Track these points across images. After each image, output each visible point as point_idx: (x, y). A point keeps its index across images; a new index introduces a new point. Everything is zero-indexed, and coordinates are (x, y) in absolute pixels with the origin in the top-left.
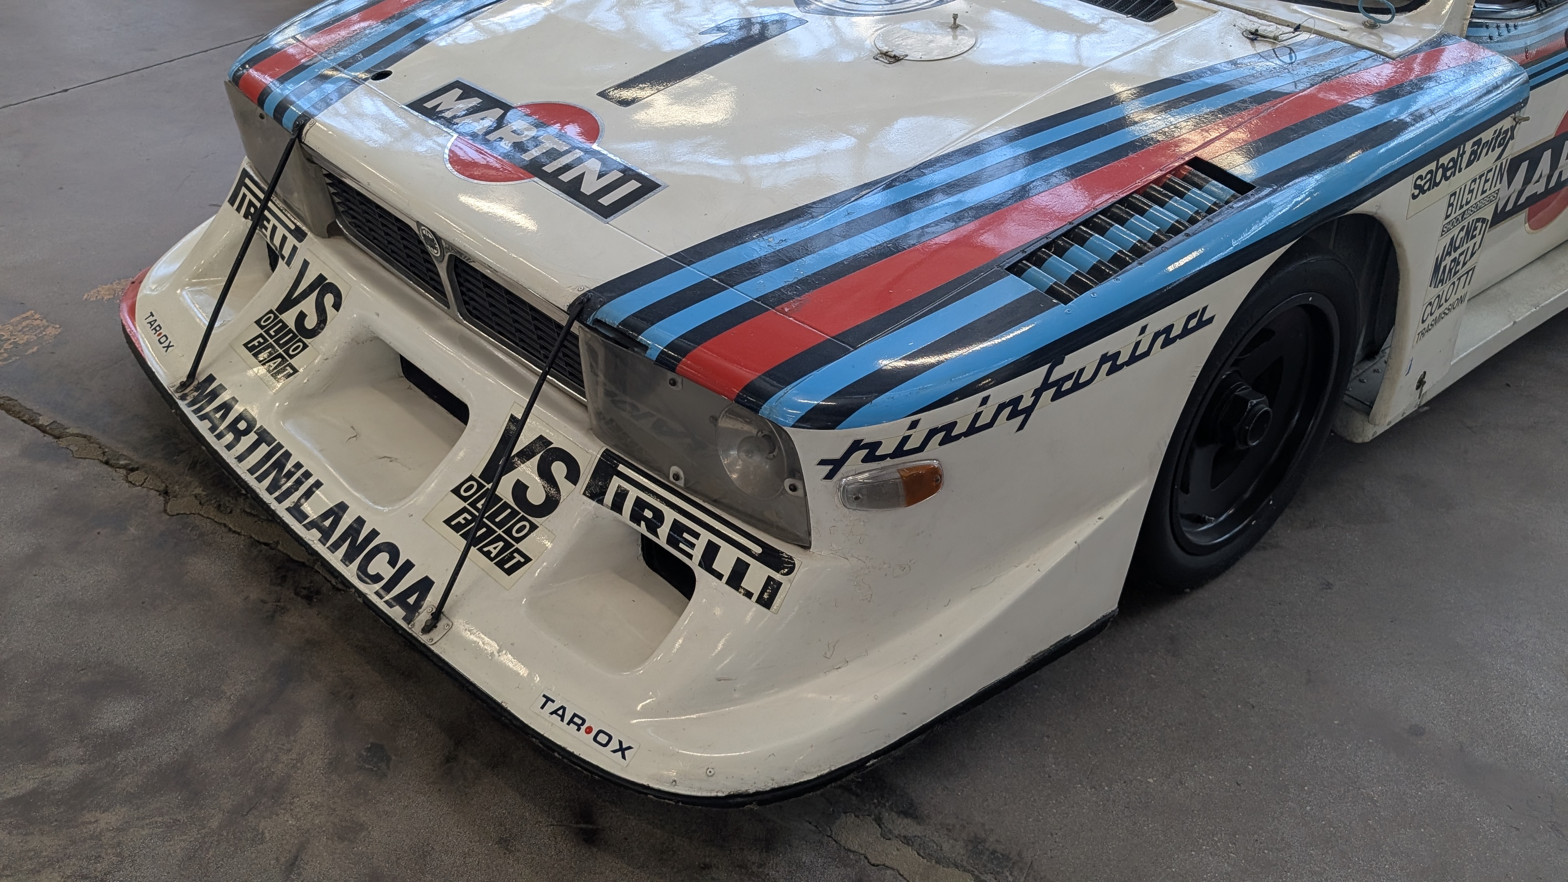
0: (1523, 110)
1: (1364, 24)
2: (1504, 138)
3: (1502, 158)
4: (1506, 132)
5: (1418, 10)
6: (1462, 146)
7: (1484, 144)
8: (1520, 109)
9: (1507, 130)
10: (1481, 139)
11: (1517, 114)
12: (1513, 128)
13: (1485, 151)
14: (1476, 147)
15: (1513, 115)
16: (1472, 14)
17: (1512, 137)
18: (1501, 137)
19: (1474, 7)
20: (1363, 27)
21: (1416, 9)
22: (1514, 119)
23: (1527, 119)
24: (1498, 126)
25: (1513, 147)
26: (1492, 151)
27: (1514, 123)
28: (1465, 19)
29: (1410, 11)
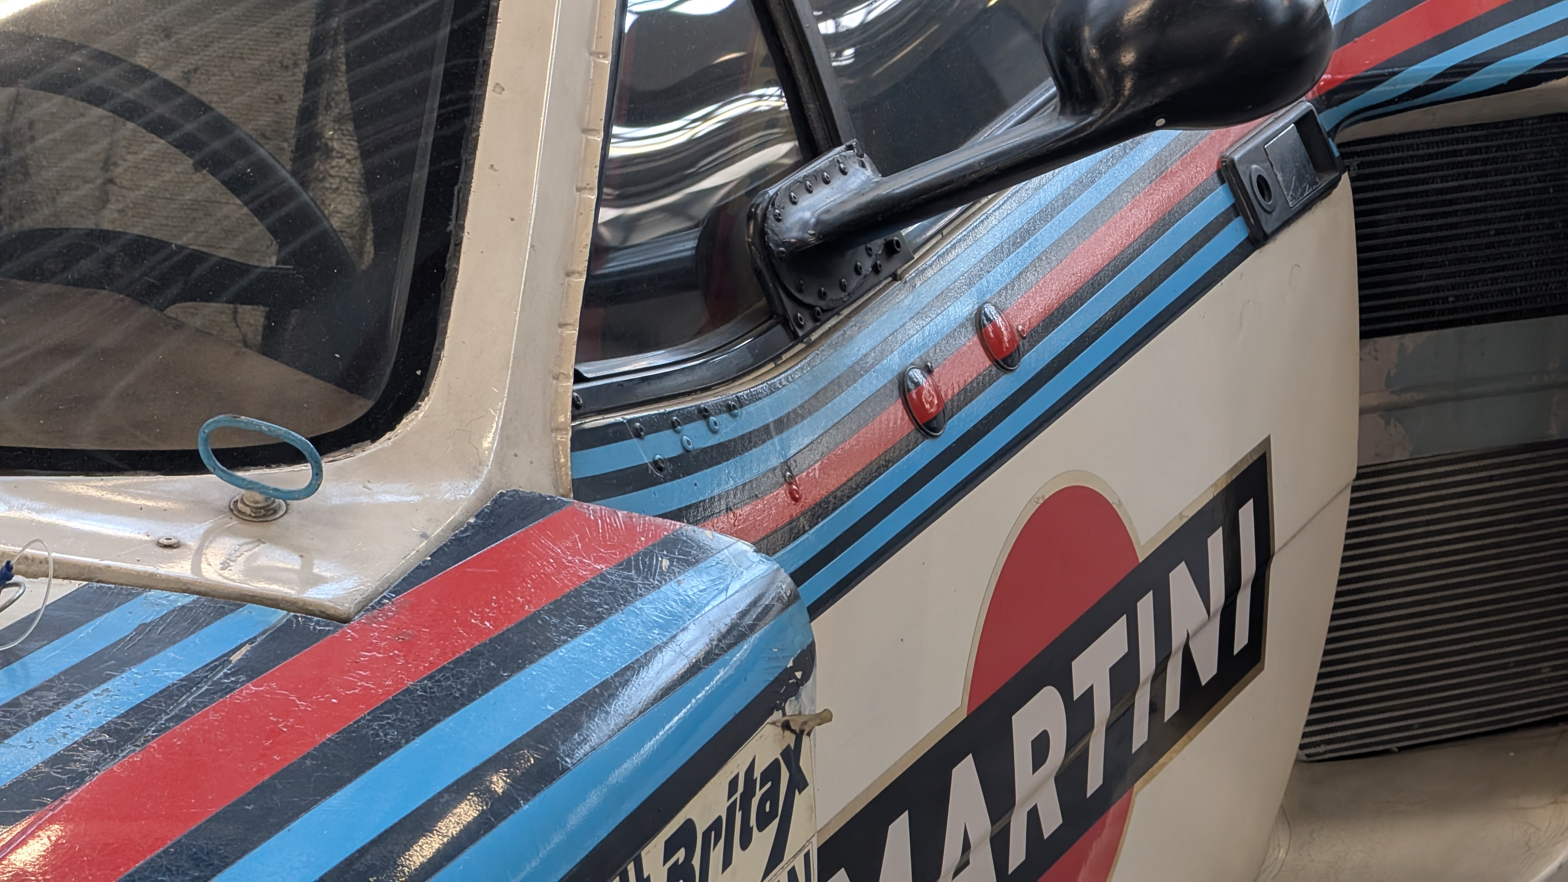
0: (805, 691)
1: (234, 510)
2: (771, 795)
3: (788, 855)
4: (774, 769)
5: (399, 428)
6: (631, 867)
7: (706, 834)
8: (794, 690)
9: (775, 764)
10: (689, 826)
11: (790, 707)
12: (791, 756)
13: (717, 854)
14: (681, 855)
15: (777, 715)
16: (575, 405)
17: (798, 782)
18: (759, 794)
19: (579, 378)
20: (234, 522)
21: (392, 428)
22: (786, 726)
23: (825, 717)
24: (736, 765)
25: (812, 809)
26: (745, 845)
27: (790, 739)
28: (558, 430)
29: (375, 437)
